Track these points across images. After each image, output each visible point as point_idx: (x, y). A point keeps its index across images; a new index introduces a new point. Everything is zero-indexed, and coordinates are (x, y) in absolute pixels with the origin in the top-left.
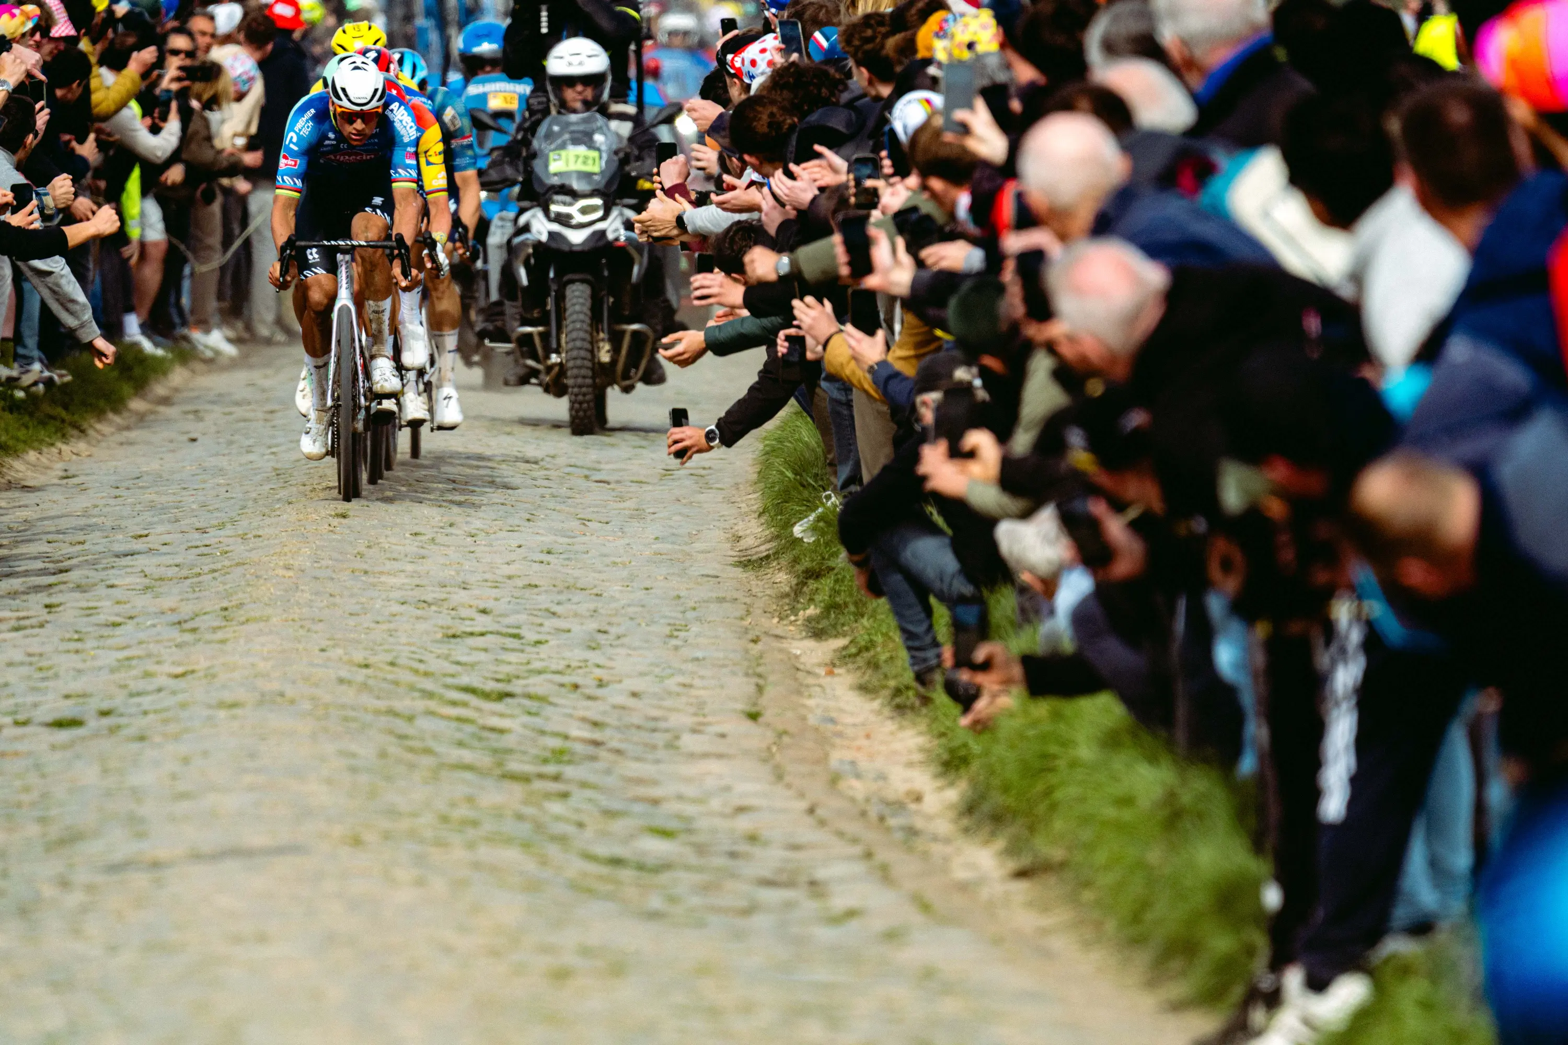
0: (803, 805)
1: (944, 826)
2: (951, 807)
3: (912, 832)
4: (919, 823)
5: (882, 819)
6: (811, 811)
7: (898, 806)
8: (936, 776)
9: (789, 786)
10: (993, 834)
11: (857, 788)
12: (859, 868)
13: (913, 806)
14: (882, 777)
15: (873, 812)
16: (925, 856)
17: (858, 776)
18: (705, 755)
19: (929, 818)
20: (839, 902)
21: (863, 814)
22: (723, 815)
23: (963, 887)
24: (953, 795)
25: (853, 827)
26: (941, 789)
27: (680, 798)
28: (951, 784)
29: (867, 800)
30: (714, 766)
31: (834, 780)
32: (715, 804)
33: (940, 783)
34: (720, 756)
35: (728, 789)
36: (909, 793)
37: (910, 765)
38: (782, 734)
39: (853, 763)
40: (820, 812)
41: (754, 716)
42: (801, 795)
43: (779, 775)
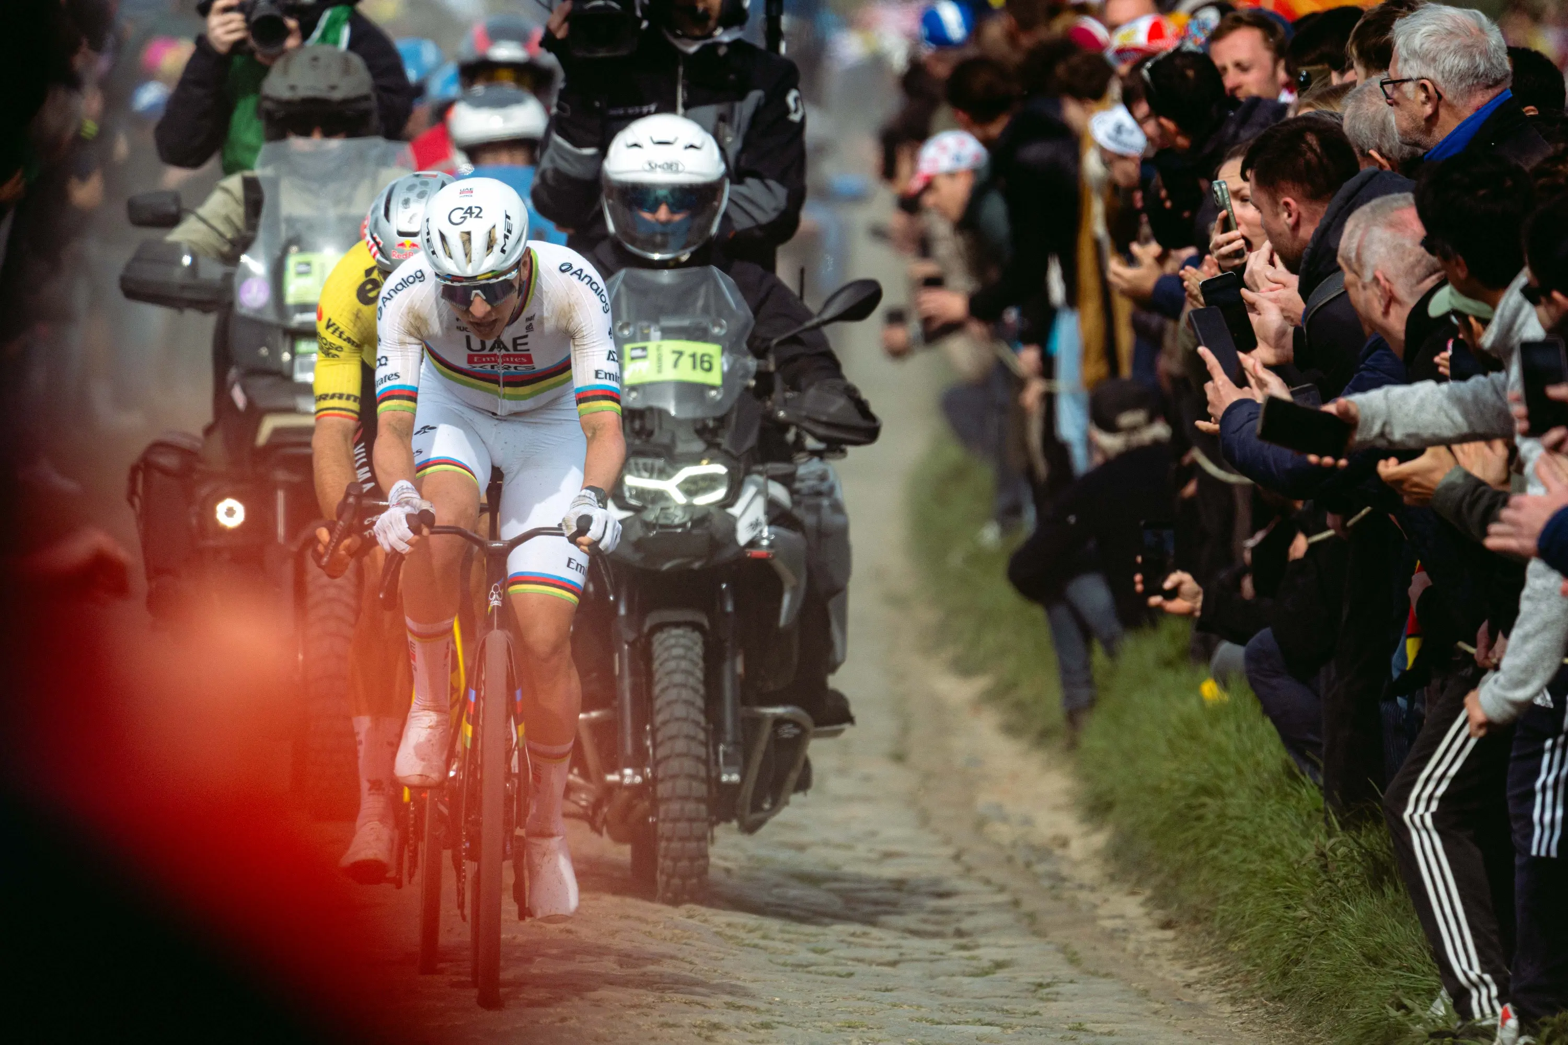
0: (950, 851)
1: (1090, 873)
2: (1097, 853)
3: (1059, 879)
4: (1065, 870)
5: (1028, 865)
6: (957, 858)
7: (1043, 852)
8: (1083, 820)
9: (935, 831)
10: (1139, 882)
11: (1003, 833)
12: (1006, 918)
13: (1058, 852)
14: (1027, 821)
15: (1020, 861)
16: (1073, 905)
17: (1005, 819)
18: (850, 799)
19: (1075, 864)
20: (988, 954)
21: (1010, 860)
22: (868, 861)
23: (1111, 936)
24: (1100, 839)
25: (999, 875)
26: (1086, 834)
27: (826, 843)
28: (1098, 828)
29: (1014, 845)
30: (860, 811)
31: (980, 824)
32: (861, 850)
33: (1085, 828)
34: (867, 799)
35: (873, 834)
36: (1055, 838)
37: (1056, 808)
38: (928, 776)
39: (999, 807)
40: (965, 858)
41: (899, 757)
42: (947, 842)
43: (924, 820)
